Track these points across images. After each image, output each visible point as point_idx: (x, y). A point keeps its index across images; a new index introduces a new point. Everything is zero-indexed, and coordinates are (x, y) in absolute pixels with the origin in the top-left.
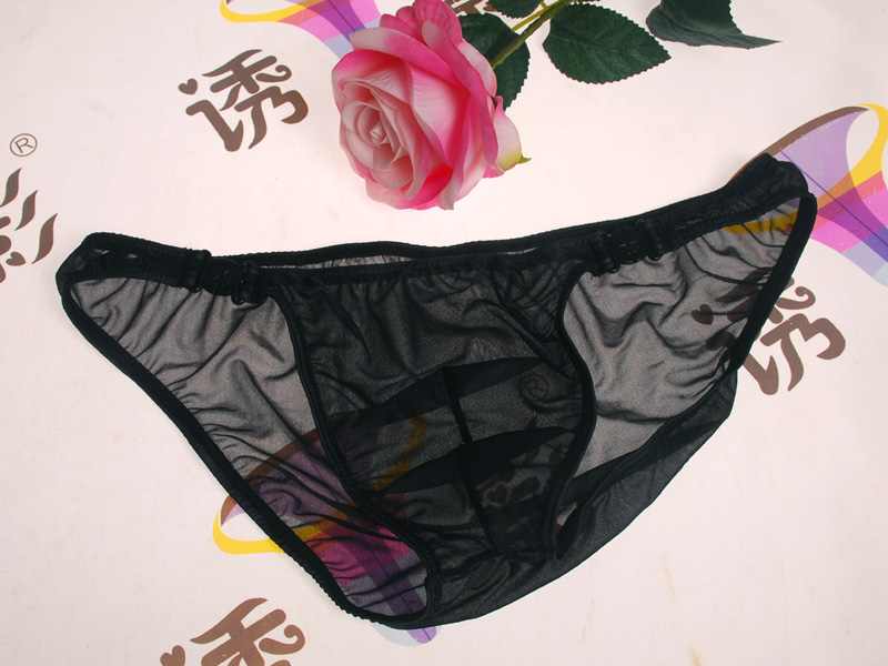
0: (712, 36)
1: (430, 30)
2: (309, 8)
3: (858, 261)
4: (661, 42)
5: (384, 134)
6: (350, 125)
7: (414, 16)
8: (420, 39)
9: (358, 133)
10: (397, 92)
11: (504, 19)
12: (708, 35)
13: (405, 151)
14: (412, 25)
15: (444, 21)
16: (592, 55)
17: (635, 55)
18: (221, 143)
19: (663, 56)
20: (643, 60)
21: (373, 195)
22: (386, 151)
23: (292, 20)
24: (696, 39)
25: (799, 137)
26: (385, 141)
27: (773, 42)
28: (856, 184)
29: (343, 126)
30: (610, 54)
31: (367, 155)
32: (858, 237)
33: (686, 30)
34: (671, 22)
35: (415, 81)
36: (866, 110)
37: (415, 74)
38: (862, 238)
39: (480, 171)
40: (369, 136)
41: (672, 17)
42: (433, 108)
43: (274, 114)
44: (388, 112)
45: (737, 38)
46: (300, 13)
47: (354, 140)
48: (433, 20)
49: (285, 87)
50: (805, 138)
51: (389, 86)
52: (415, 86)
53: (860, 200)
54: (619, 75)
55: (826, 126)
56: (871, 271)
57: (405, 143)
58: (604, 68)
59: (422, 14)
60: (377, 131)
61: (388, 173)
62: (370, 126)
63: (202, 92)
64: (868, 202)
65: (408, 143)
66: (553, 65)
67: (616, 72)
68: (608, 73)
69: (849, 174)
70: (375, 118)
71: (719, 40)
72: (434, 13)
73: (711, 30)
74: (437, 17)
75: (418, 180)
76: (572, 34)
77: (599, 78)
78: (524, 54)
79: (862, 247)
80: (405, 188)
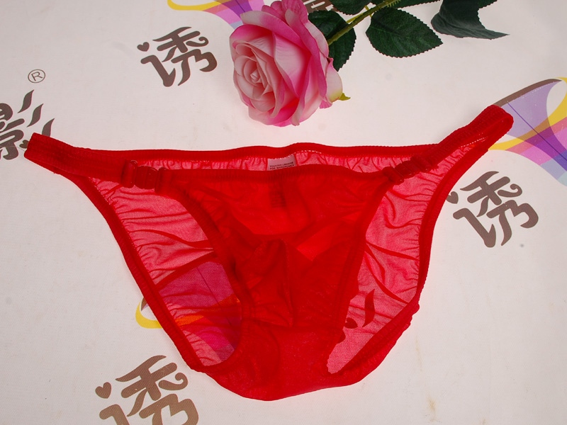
0: (469, 31)
1: (290, 15)
2: (223, 4)
3: (549, 170)
4: (437, 34)
5: (259, 77)
6: (239, 72)
7: (281, 7)
8: (283, 19)
9: (244, 76)
10: (266, 50)
11: (341, 14)
12: (467, 30)
13: (271, 88)
14: (280, 12)
15: (298, 10)
16: (395, 39)
17: (421, 40)
18: (161, 81)
19: (438, 42)
20: (426, 44)
21: (252, 116)
22: (260, 87)
23: (212, 10)
24: (461, 33)
25: (519, 96)
26: (259, 81)
27: (505, 35)
28: (551, 125)
29: (235, 72)
30: (406, 39)
31: (249, 90)
32: (551, 156)
33: (454, 27)
34: (445, 22)
35: (277, 44)
36: (560, 81)
37: (277, 40)
38: (552, 157)
39: (318, 103)
40: (250, 78)
41: (445, 18)
42: (288, 61)
43: (195, 65)
44: (261, 63)
45: (483, 32)
46: (217, 7)
47: (241, 80)
48: (292, 9)
49: (203, 50)
50: (522, 97)
51: (262, 46)
52: (277, 47)
53: (553, 134)
54: (411, 53)
55: (535, 90)
56: (556, 176)
57: (271, 83)
58: (402, 48)
59: (286, 5)
60: (255, 74)
61: (261, 101)
62: (252, 72)
63: (152, 50)
64: (558, 135)
65: (273, 83)
66: (371, 45)
67: (409, 51)
68: (405, 51)
69: (547, 119)
70: (255, 66)
71: (473, 33)
72: (293, 5)
73: (468, 26)
74: (294, 7)
75: (278, 106)
76: (383, 27)
77: (399, 54)
78: (352, 37)
79: (552, 162)
80: (271, 111)
